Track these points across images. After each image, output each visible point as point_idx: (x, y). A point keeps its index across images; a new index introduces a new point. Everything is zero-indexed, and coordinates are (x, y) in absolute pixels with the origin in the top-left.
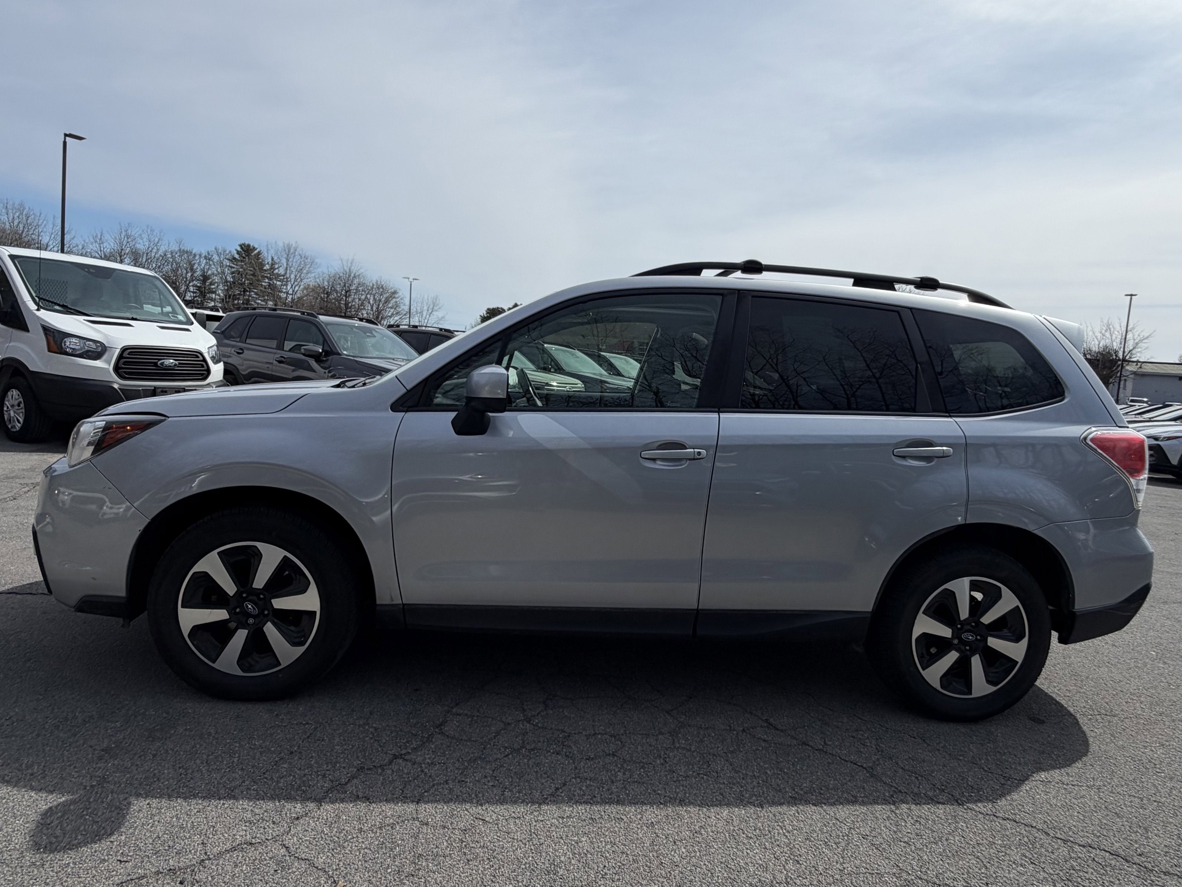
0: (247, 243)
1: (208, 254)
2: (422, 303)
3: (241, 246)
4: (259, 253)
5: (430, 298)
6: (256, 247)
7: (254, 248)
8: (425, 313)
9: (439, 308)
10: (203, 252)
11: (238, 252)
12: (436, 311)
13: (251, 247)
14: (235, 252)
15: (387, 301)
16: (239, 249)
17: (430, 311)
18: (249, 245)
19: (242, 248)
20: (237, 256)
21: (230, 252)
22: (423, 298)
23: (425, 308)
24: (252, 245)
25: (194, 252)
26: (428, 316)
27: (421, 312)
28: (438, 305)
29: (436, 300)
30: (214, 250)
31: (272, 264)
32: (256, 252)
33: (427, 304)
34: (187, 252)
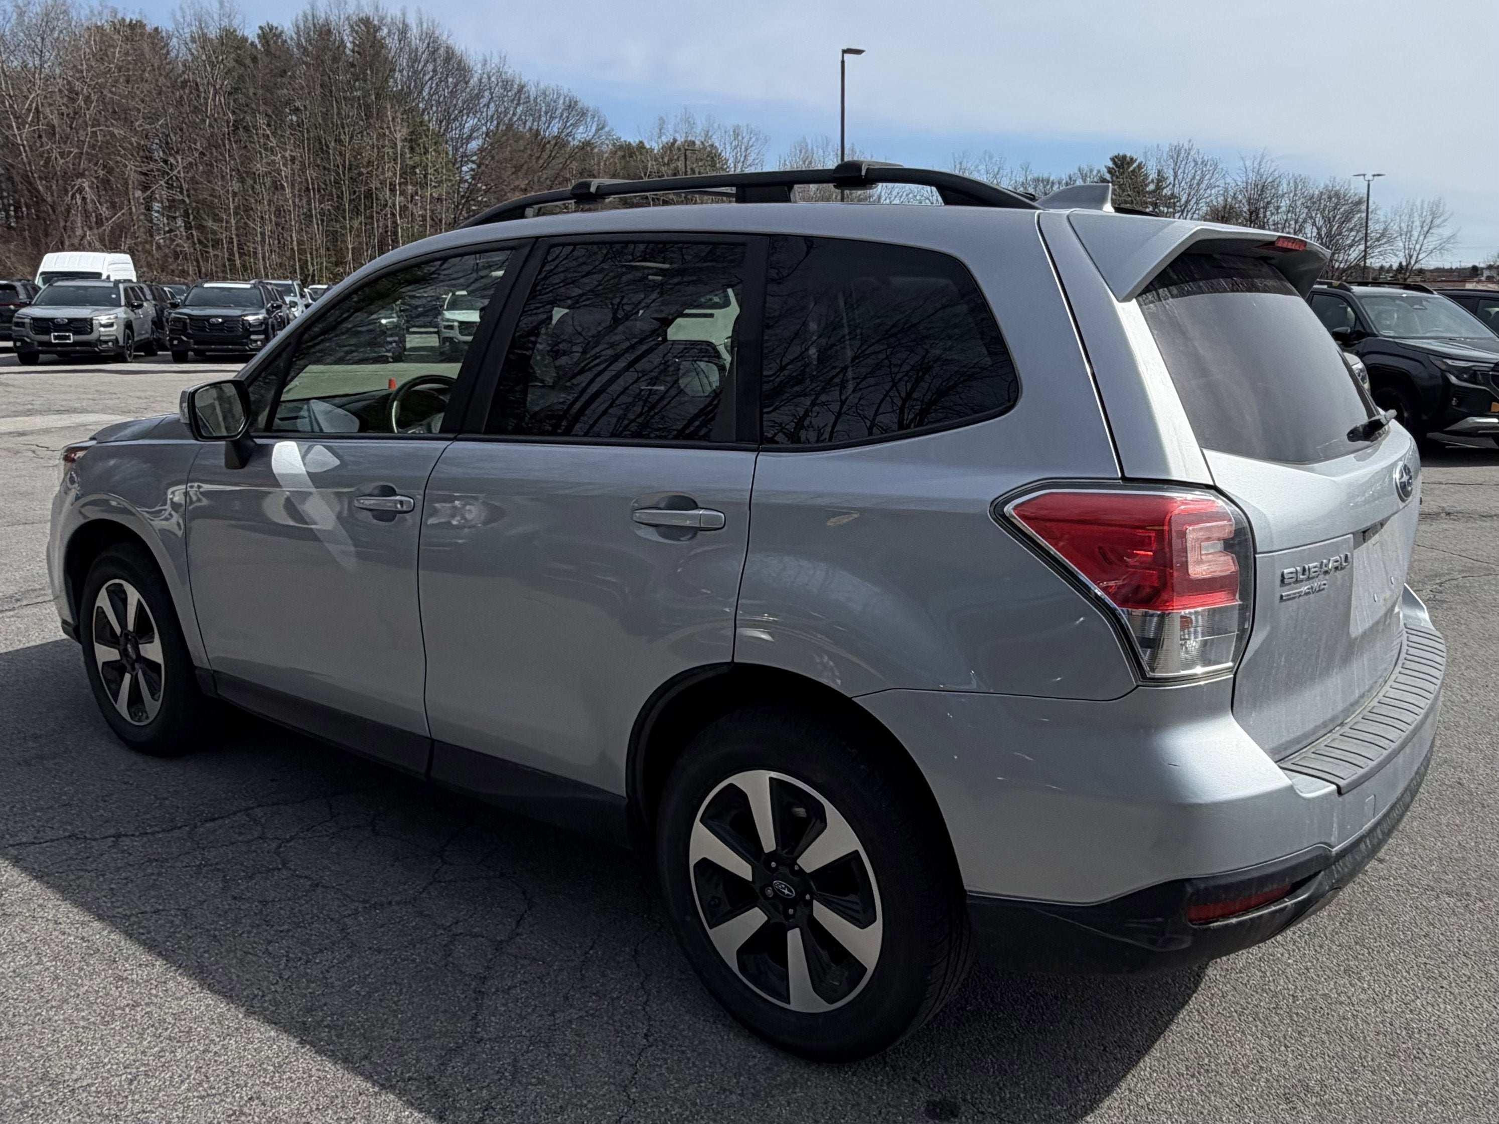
0: (1121, 154)
1: (1070, 178)
2: (1411, 216)
3: (1113, 159)
4: (1140, 166)
5: (1426, 206)
6: (1135, 157)
7: (1132, 159)
8: (1415, 234)
9: (1445, 221)
10: (1063, 177)
11: (1110, 171)
12: (1438, 226)
13: (1128, 159)
14: (1105, 170)
15: (1347, 218)
16: (1110, 164)
17: (1426, 229)
18: (1124, 157)
19: (1115, 163)
20: (1108, 177)
21: (1099, 171)
22: (1413, 205)
23: (1417, 223)
24: (1128, 155)
25: (1051, 180)
26: (1422, 238)
27: (1409, 232)
28: (1441, 215)
29: (1438, 206)
30: (1076, 171)
31: (1159, 181)
32: (1135, 165)
33: (1421, 216)
34: (1043, 181)
